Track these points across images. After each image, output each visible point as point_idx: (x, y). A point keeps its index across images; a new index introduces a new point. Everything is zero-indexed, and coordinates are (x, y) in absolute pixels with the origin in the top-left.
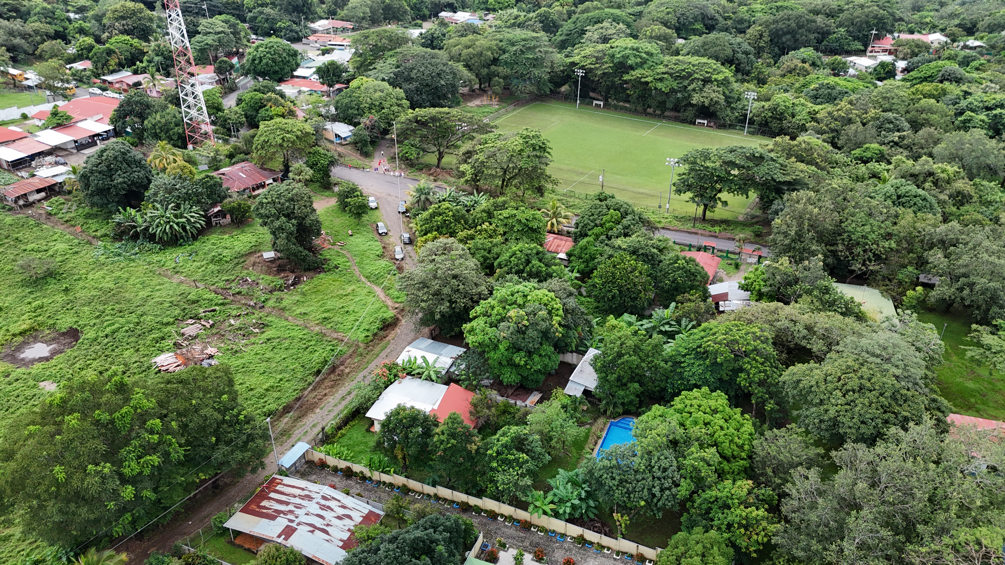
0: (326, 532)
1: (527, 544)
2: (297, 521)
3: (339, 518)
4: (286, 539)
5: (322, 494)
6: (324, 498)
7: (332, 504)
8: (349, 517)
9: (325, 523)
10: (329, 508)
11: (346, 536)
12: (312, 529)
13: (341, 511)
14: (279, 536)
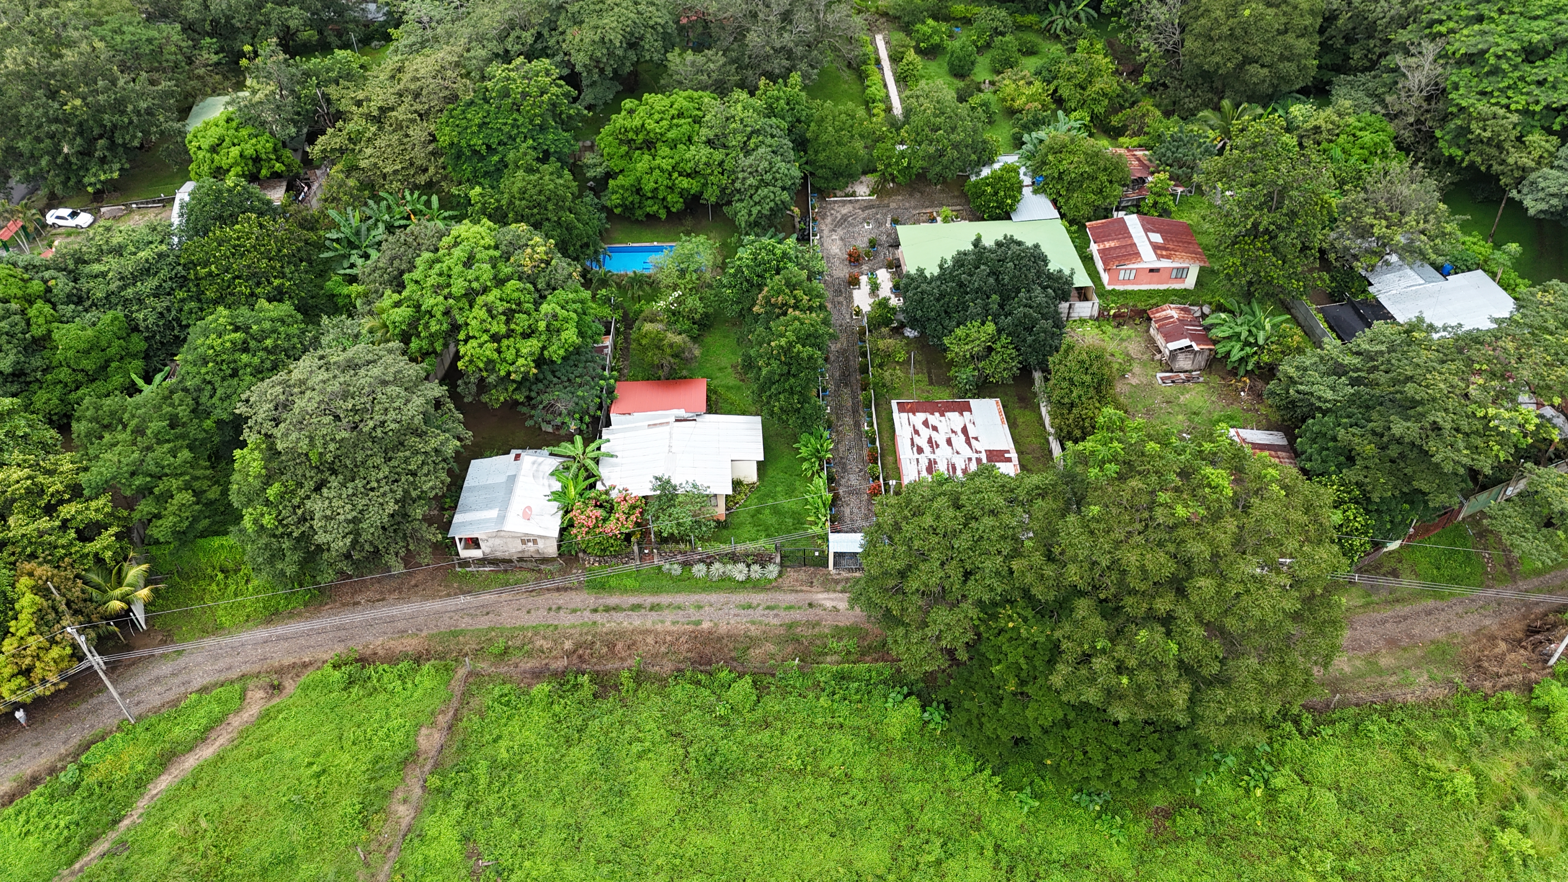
0: (965, 430)
1: (841, 299)
2: (974, 456)
3: (935, 429)
4: (1008, 452)
5: (916, 456)
6: (920, 450)
7: (922, 442)
8: (926, 423)
9: (953, 436)
10: (930, 441)
11: (953, 416)
12: (973, 442)
13: (925, 433)
14: (1009, 460)
